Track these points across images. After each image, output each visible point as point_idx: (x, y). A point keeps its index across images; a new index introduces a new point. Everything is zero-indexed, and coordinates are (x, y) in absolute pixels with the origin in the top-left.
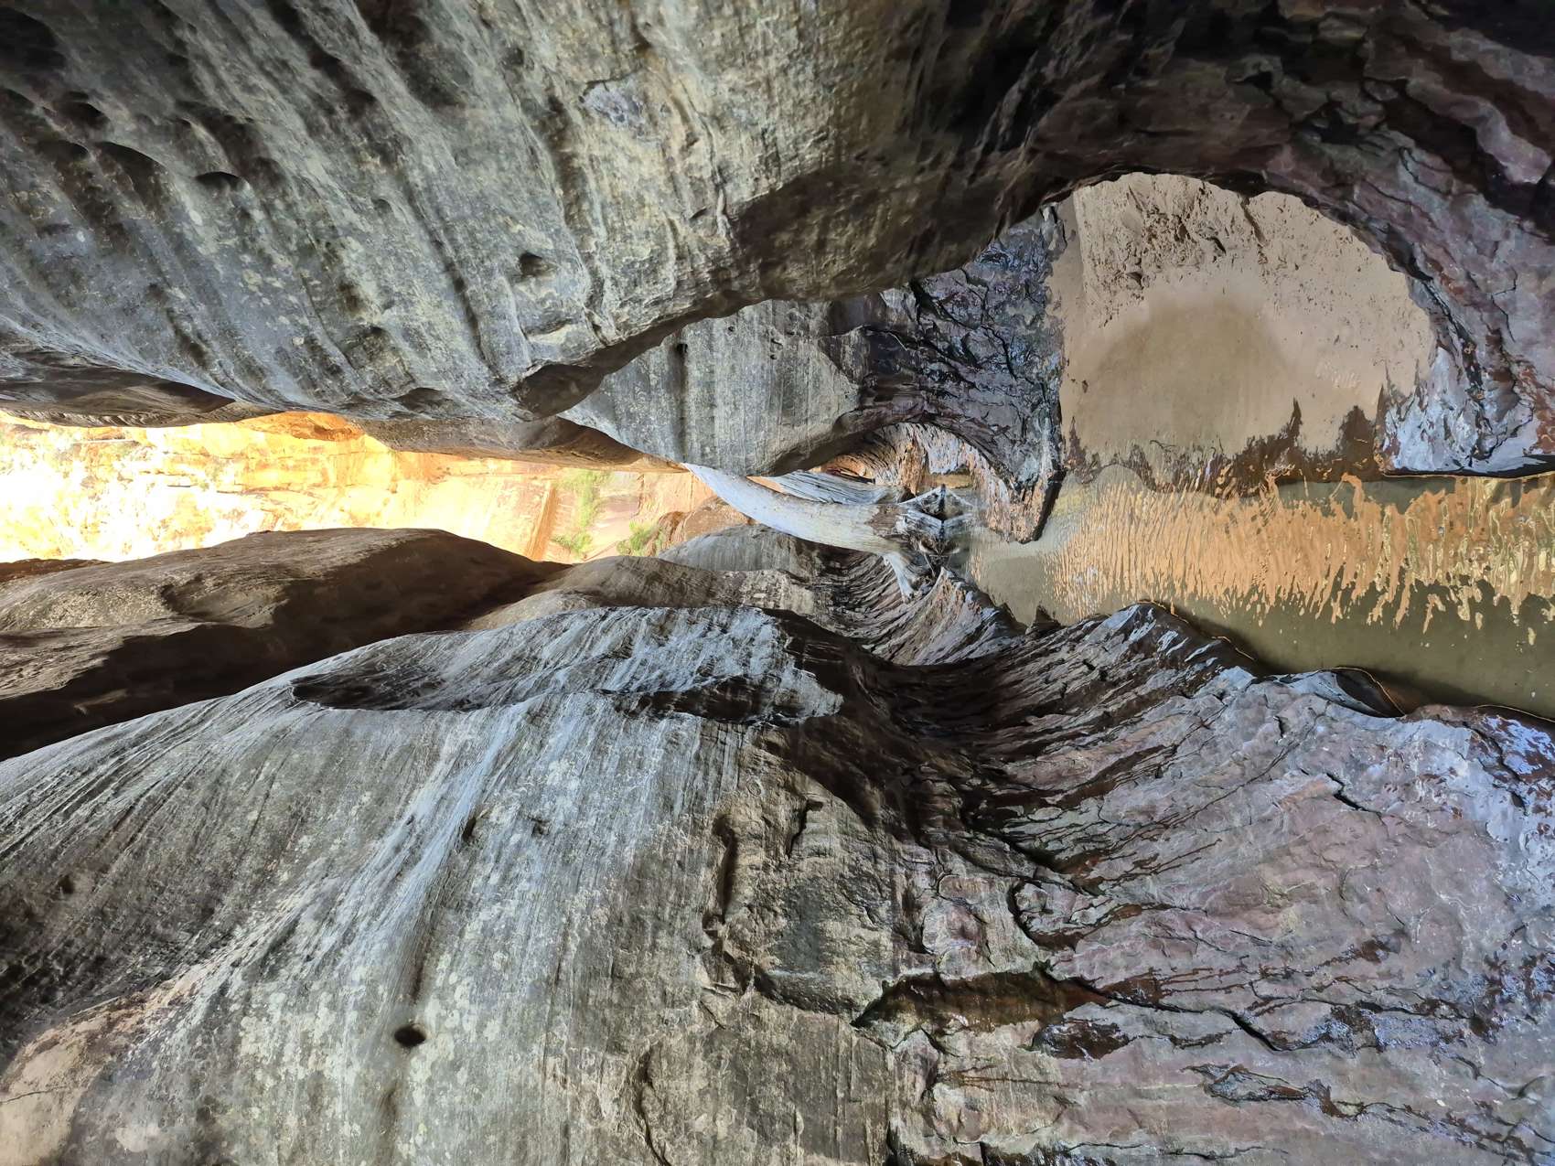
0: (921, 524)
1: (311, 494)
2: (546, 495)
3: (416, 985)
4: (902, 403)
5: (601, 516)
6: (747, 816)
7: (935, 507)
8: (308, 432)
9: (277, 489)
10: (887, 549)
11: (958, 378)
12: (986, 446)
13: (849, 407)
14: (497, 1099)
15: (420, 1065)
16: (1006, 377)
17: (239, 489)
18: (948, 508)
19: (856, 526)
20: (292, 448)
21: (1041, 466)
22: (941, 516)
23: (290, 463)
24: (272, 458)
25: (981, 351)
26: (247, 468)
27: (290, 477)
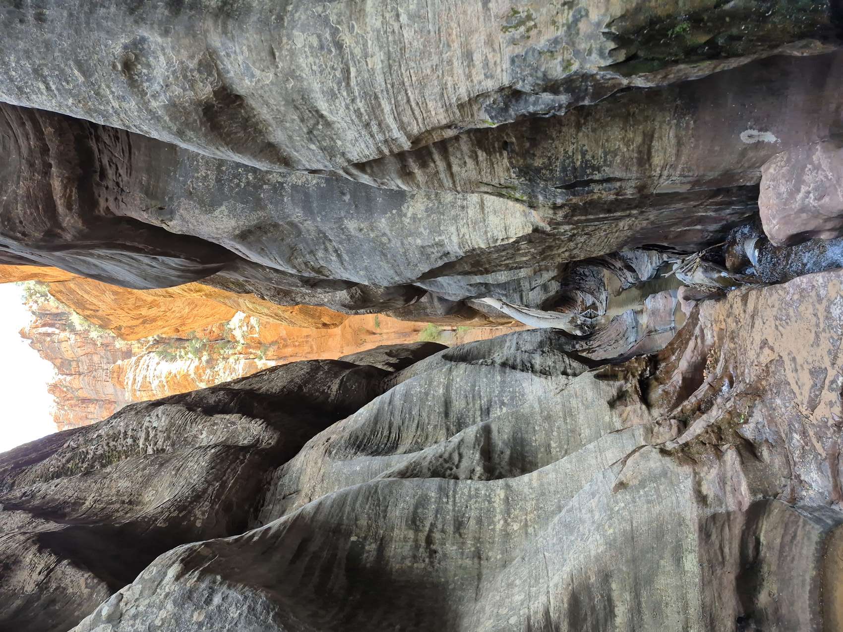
0: (585, 321)
4: (572, 286)
7: (589, 315)
8: (320, 326)
10: (575, 329)
11: (583, 280)
12: (592, 294)
16: (593, 278)
17: (275, 357)
19: (565, 323)
20: (297, 337)
21: (603, 297)
22: (591, 318)
23: (297, 344)
24: (289, 342)
26: (279, 348)
27: (297, 350)
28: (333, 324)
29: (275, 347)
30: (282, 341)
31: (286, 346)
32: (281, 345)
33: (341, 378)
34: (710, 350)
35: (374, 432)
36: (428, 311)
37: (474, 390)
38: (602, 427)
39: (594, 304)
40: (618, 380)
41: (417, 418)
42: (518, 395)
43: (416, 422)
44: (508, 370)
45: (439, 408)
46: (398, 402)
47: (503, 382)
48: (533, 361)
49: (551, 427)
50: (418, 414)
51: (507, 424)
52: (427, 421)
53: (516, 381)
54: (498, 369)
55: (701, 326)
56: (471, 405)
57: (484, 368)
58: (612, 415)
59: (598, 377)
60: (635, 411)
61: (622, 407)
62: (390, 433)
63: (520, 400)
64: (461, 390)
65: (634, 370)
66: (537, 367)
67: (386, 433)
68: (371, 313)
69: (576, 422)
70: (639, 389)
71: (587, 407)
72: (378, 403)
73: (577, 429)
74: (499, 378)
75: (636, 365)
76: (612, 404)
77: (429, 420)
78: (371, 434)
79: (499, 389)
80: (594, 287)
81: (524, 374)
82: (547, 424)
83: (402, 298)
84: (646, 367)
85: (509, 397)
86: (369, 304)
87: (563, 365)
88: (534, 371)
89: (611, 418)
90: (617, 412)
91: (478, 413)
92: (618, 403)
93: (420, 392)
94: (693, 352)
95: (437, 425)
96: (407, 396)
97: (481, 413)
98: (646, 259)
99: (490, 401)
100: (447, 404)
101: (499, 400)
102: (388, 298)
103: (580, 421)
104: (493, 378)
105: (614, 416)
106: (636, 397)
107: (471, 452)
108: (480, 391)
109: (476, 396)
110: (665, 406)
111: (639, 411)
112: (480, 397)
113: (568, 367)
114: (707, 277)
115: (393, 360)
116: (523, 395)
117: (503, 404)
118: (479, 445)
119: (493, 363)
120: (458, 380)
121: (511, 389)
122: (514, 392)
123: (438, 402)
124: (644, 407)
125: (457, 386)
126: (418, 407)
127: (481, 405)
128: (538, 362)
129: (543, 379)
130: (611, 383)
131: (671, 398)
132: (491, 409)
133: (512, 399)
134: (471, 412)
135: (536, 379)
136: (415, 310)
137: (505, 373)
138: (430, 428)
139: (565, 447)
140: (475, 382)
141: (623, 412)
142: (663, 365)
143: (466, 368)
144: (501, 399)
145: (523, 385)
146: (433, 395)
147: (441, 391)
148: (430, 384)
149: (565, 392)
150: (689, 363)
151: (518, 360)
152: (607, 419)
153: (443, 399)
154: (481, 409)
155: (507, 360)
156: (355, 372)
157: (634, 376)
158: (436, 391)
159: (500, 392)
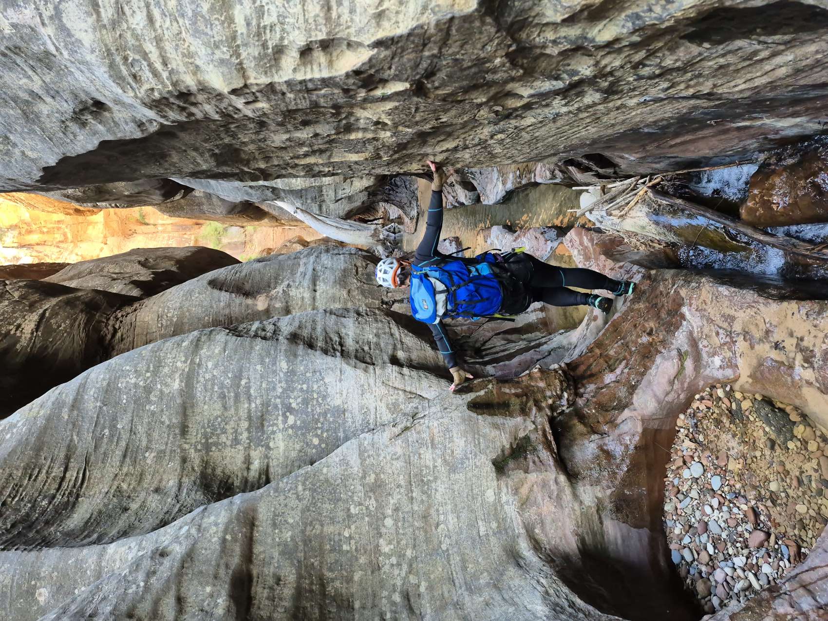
0: (388, 236)
1: (58, 247)
3: (315, 285)
4: (380, 197)
6: (359, 264)
7: (392, 230)
8: (71, 212)
9: (38, 244)
10: (377, 245)
11: (393, 190)
12: (402, 208)
13: (365, 198)
14: (330, 295)
15: (318, 294)
16: (404, 190)
17: (16, 245)
18: (397, 230)
19: (366, 238)
20: (45, 221)
21: (414, 213)
22: (394, 233)
23: (45, 230)
24: (34, 227)
25: (399, 183)
26: (20, 233)
27: (45, 237)
28: (89, 211)
29: (16, 233)
30: (25, 226)
31: (30, 232)
32: (23, 231)
33: (41, 311)
34: (713, 387)
35: (31, 471)
36: (205, 207)
37: (238, 386)
38: (480, 514)
39: (400, 217)
40: (511, 416)
41: (125, 436)
42: (315, 396)
43: (123, 444)
44: (301, 349)
45: (170, 418)
46: (91, 404)
47: (292, 373)
48: (343, 331)
49: (380, 507)
50: (128, 428)
51: (293, 502)
52: (144, 443)
53: (315, 372)
54: (283, 348)
55: (691, 333)
56: (232, 411)
57: (259, 345)
58: (499, 488)
59: (476, 406)
60: (544, 485)
61: (520, 474)
62: (66, 470)
63: (320, 405)
64: (213, 385)
65: (539, 396)
66: (350, 345)
67: (57, 471)
68: (117, 207)
69: (429, 496)
70: (551, 438)
71: (453, 469)
72: (50, 403)
73: (432, 512)
74: (284, 365)
75: (542, 384)
76: (500, 467)
77: (150, 441)
78: (24, 475)
79: (283, 384)
80: (405, 200)
81: (329, 359)
82: (373, 501)
83: (157, 192)
84: (562, 391)
85: (299, 400)
86: (107, 197)
87: (391, 341)
88: (344, 354)
89: (498, 494)
90: (510, 483)
91: (245, 424)
92: (511, 464)
93: (136, 385)
94: (671, 383)
95: (164, 452)
96: (109, 392)
97: (250, 426)
98: (495, 175)
99: (266, 404)
100: (186, 408)
101: (283, 403)
102: (136, 191)
103: (438, 496)
104: (274, 364)
105: (504, 490)
106: (545, 455)
107: (208, 589)
108: (248, 388)
109: (240, 394)
110: (604, 483)
111: (553, 487)
112: (249, 398)
113: (399, 346)
114: (657, 223)
115: (145, 275)
116: (324, 397)
117: (289, 409)
118: (227, 566)
119: (276, 332)
120: (210, 365)
121: (305, 387)
122: (309, 391)
123: (168, 407)
124: (562, 478)
125: (207, 376)
126: (129, 415)
127: (249, 411)
128: (351, 333)
129: (360, 372)
130: (499, 420)
131: (618, 467)
132: (268, 417)
133: (306, 402)
134: (232, 424)
135: (348, 370)
136: (187, 205)
137: (295, 355)
138: (150, 456)
139: (409, 553)
140: (241, 371)
141: (522, 483)
142: (591, 387)
143: (226, 343)
144: (286, 401)
145: (327, 380)
146: (161, 391)
147: (176, 385)
148: (155, 373)
149: (412, 435)
150: (659, 402)
151: (319, 329)
152: (490, 496)
153: (179, 401)
154: (249, 418)
155: (300, 327)
156: (69, 303)
157: (540, 409)
158: (166, 385)
159: (285, 390)
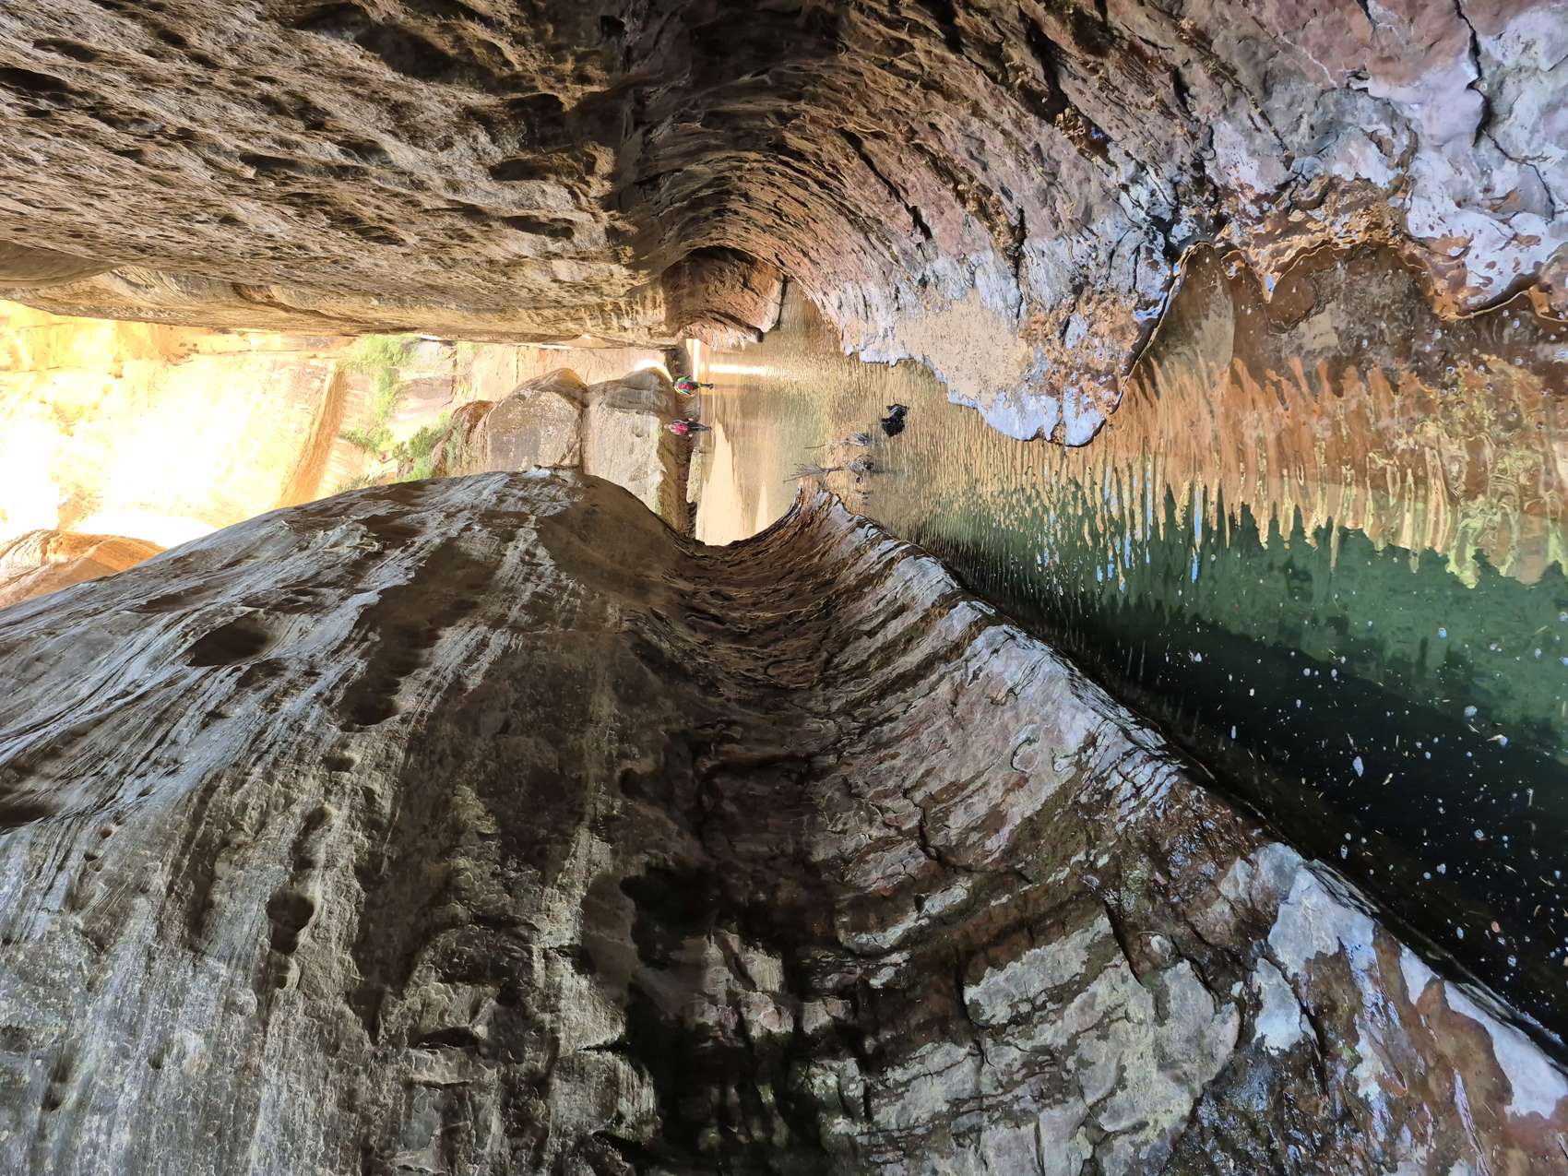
2: (329, 379)
5: (402, 404)
